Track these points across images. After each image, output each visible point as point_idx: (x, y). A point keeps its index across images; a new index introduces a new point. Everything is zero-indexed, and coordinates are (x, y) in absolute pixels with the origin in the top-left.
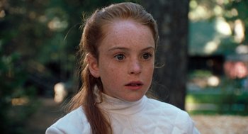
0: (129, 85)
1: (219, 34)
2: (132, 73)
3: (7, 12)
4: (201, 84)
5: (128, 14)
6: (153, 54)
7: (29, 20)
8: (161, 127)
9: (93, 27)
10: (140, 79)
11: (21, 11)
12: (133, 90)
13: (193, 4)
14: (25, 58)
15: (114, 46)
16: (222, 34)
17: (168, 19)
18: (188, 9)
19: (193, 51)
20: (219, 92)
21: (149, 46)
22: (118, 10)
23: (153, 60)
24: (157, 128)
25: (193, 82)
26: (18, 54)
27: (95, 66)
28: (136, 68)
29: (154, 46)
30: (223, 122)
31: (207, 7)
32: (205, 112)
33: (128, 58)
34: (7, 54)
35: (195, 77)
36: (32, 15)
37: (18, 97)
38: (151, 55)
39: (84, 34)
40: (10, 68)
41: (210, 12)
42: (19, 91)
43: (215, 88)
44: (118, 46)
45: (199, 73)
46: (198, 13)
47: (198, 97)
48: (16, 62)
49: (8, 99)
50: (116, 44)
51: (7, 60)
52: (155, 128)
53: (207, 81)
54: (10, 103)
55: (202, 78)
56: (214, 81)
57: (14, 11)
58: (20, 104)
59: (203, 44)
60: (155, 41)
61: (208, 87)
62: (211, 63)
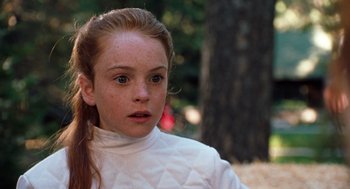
0: (134, 116)
1: (317, 48)
2: (138, 100)
3: (18, 19)
4: (292, 119)
5: (133, 24)
6: (166, 76)
7: (49, 29)
8: (170, 171)
9: (87, 39)
10: (148, 108)
11: (38, 16)
12: (139, 123)
13: (280, 7)
14: (44, 83)
15: (114, 65)
16: (321, 49)
17: (245, 28)
18: (273, 14)
19: (280, 72)
20: (316, 131)
21: (161, 65)
22: (120, 18)
23: (165, 84)
24: (166, 173)
25: (280, 117)
26: (35, 76)
27: (90, 90)
28: (143, 94)
29: (166, 66)
30: (323, 173)
31: (299, 11)
32: (297, 159)
33: (132, 81)
34: (20, 77)
35: (283, 109)
36: (54, 22)
37: (34, 138)
38: (162, 78)
39: (75, 48)
40: (23, 97)
41: (304, 18)
42: (36, 129)
43: (311, 125)
44: (119, 64)
45: (289, 105)
46: (287, 19)
47: (288, 138)
48: (31, 89)
49: (20, 140)
50: (116, 61)
51: (19, 85)
52: (162, 171)
53: (299, 115)
54: (24, 146)
55: (292, 111)
56: (309, 115)
57: (28, 16)
58: (36, 147)
59: (295, 63)
60: (169, 59)
61: (301, 124)
62: (305, 90)
